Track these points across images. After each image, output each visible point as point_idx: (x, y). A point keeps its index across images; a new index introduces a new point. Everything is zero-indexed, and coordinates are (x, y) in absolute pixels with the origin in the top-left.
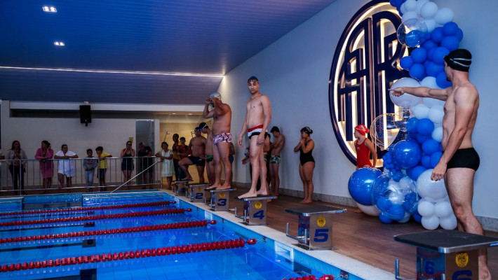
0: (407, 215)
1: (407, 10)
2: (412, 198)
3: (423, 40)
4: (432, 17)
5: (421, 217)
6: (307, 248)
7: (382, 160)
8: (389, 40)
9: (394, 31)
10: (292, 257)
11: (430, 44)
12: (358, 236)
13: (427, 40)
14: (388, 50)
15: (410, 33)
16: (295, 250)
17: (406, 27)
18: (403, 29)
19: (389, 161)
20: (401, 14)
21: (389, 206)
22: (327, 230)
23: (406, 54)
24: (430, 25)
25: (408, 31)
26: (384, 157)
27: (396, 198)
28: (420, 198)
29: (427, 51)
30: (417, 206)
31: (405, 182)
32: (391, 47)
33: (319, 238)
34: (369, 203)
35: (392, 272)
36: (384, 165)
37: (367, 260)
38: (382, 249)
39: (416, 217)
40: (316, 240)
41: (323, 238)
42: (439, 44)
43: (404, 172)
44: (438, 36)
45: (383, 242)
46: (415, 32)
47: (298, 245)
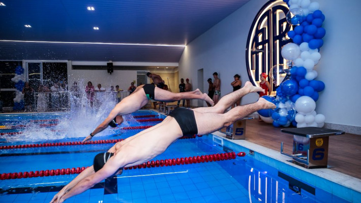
0: (288, 122)
1: (292, 3)
2: (292, 113)
3: (301, 21)
4: (307, 7)
5: (297, 123)
6: (231, 139)
7: (276, 92)
8: (281, 22)
9: (284, 17)
10: (222, 144)
11: (305, 23)
12: (261, 133)
13: (303, 21)
14: (281, 28)
15: (294, 17)
16: (224, 139)
17: (291, 13)
18: (290, 14)
19: (280, 91)
20: (289, 6)
21: (279, 117)
22: (243, 129)
23: (291, 29)
24: (305, 12)
25: (292, 16)
26: (277, 89)
27: (282, 113)
28: (297, 112)
29: (304, 27)
30: (295, 116)
31: (289, 104)
32: (283, 27)
33: (238, 133)
34: (267, 116)
35: (279, 151)
36: (277, 94)
37: (265, 145)
38: (274, 140)
39: (294, 124)
40: (236, 134)
41: (240, 133)
42: (310, 23)
43: (288, 98)
44: (310, 18)
45: (274, 136)
46: (297, 16)
47: (226, 137)
